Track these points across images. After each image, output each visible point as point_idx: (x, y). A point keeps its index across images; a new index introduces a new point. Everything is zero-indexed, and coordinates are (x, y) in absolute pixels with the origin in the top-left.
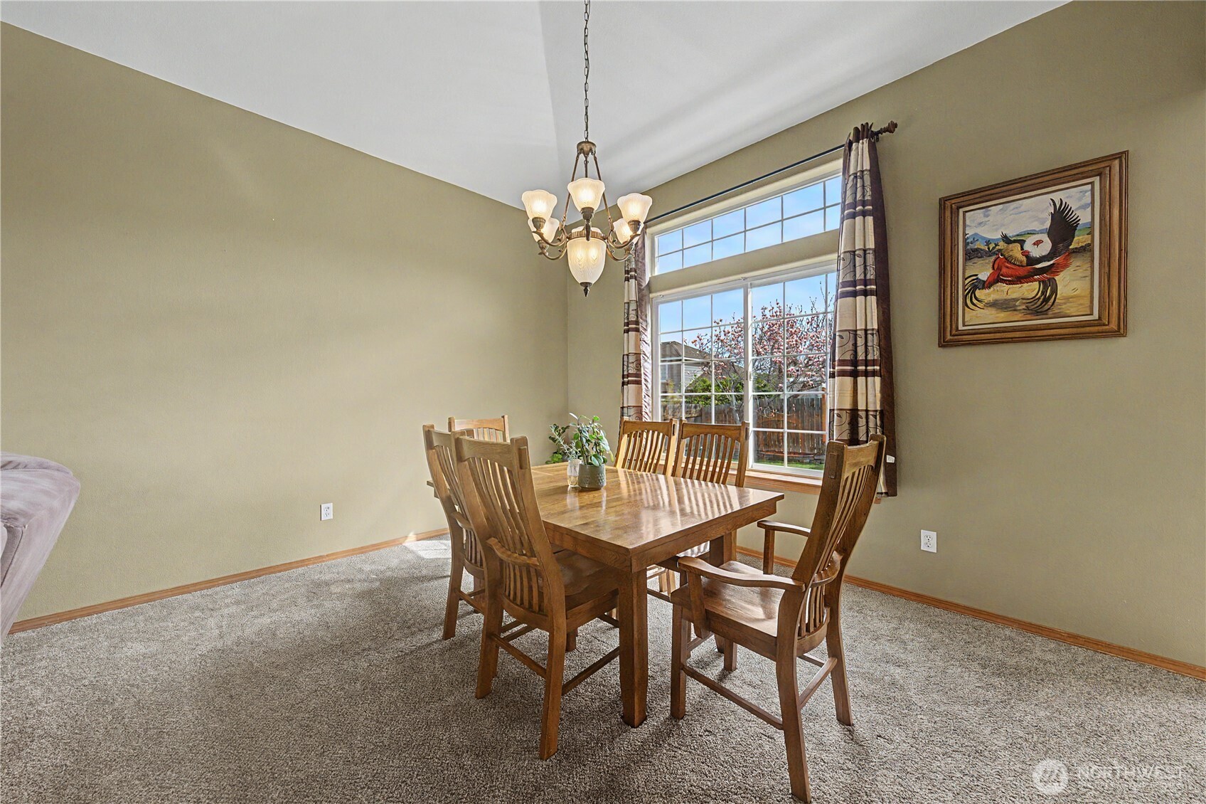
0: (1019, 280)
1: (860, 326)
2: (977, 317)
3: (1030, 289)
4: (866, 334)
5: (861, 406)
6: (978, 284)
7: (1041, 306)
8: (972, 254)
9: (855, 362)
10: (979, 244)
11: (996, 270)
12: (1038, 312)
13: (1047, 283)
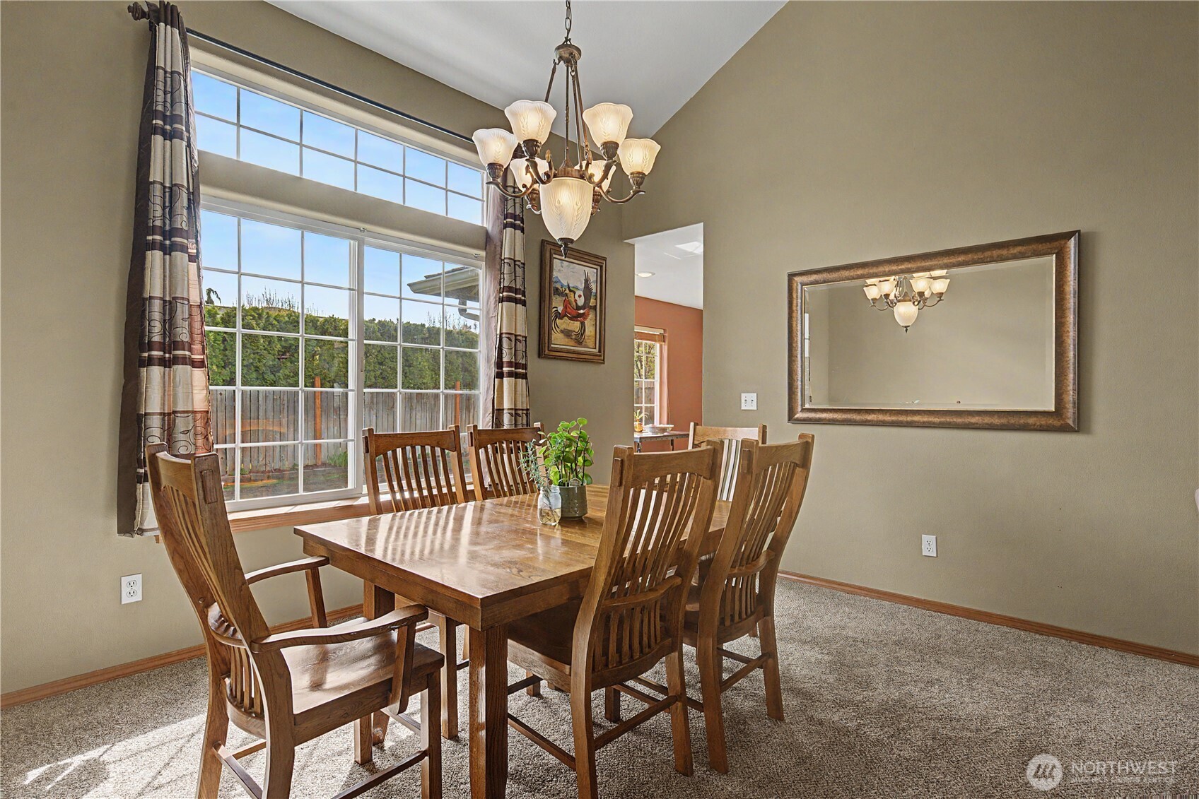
0: (573, 318)
1: (518, 332)
2: (557, 339)
3: (577, 326)
5: (519, 405)
6: (557, 315)
7: (580, 338)
8: (556, 292)
9: (516, 365)
10: (558, 286)
11: (565, 307)
12: (579, 343)
13: (583, 324)
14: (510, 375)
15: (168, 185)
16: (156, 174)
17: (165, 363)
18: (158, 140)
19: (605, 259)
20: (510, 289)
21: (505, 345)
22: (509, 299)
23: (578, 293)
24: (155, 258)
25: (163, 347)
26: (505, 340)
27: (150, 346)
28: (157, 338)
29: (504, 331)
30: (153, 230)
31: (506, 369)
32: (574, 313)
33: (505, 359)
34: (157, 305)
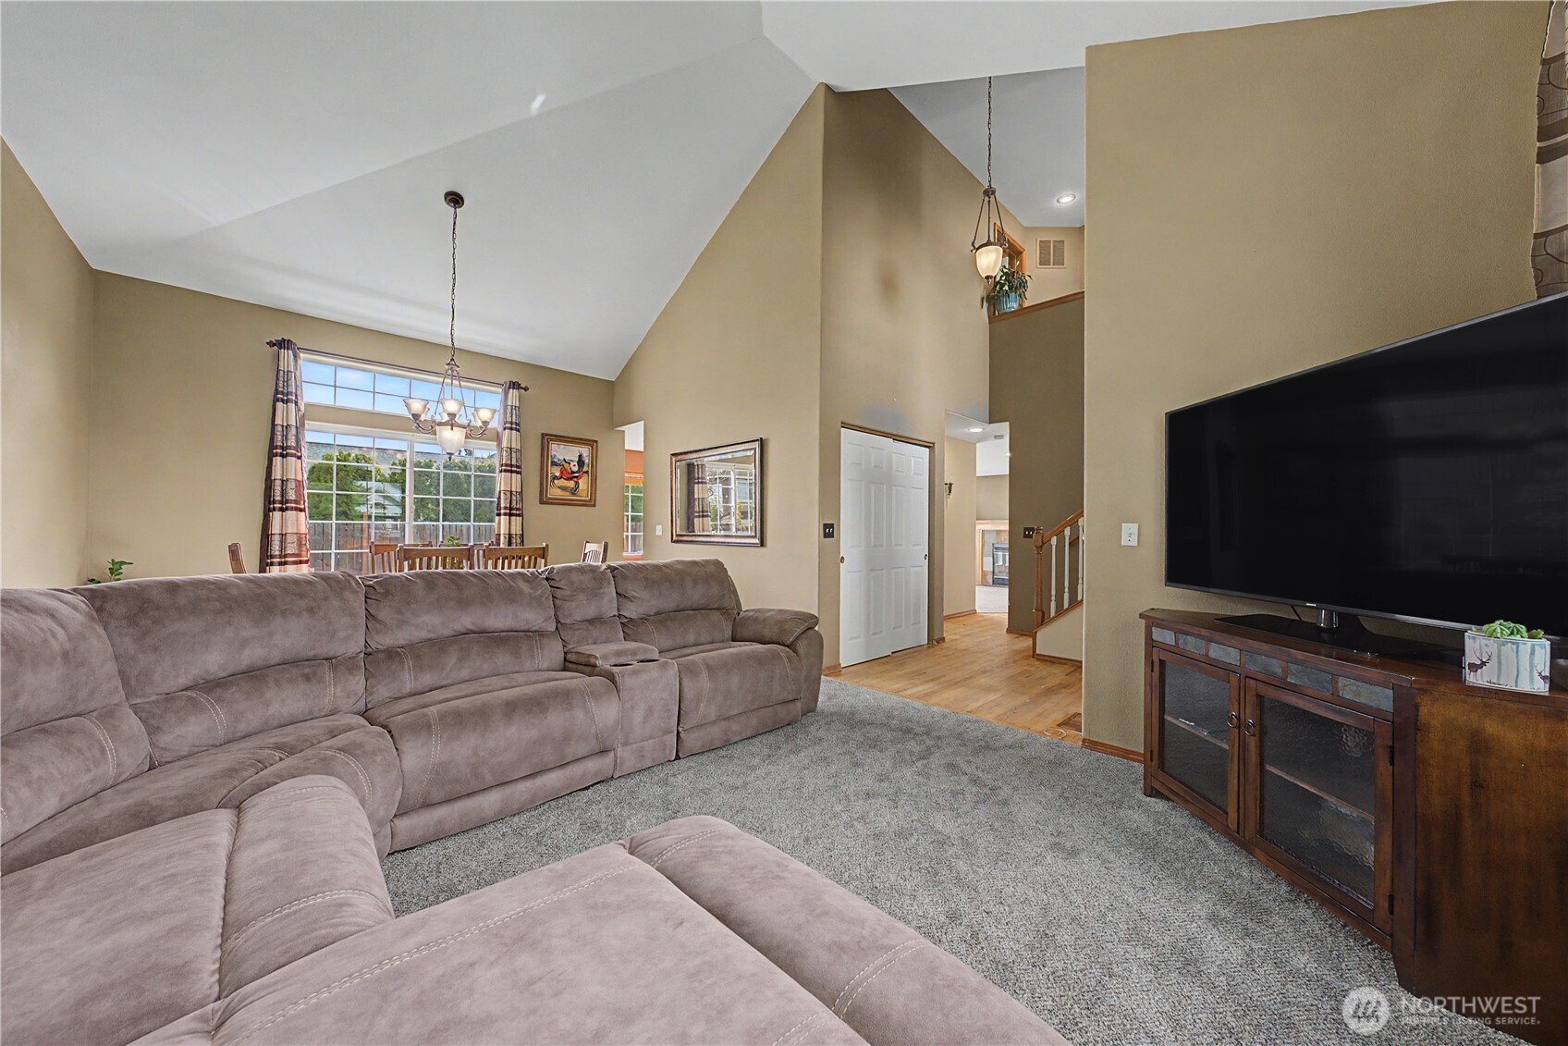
0: (569, 479)
1: (513, 490)
2: (554, 492)
3: (571, 484)
4: (511, 494)
5: (513, 532)
6: (555, 478)
7: (574, 491)
8: (554, 464)
9: (511, 509)
10: (556, 460)
11: (562, 473)
12: (573, 494)
13: (577, 483)
14: (505, 514)
15: (285, 424)
16: (278, 421)
17: (282, 510)
18: (279, 405)
19: (596, 442)
20: (506, 465)
21: (502, 497)
22: (505, 471)
23: (572, 464)
24: (277, 461)
25: (281, 502)
26: (502, 495)
27: (274, 502)
28: (278, 498)
29: (502, 489)
30: (276, 447)
31: (502, 511)
32: (570, 476)
33: (502, 505)
34: (278, 483)
